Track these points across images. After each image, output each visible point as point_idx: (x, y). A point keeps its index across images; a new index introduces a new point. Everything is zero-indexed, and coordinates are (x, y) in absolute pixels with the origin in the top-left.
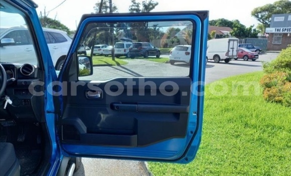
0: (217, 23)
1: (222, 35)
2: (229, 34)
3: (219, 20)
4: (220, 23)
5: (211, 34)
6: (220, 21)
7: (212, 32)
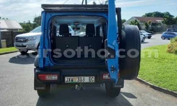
0: (152, 15)
1: (156, 23)
2: (161, 22)
3: (154, 12)
4: (155, 15)
5: (148, 23)
6: (155, 14)
7: (149, 21)
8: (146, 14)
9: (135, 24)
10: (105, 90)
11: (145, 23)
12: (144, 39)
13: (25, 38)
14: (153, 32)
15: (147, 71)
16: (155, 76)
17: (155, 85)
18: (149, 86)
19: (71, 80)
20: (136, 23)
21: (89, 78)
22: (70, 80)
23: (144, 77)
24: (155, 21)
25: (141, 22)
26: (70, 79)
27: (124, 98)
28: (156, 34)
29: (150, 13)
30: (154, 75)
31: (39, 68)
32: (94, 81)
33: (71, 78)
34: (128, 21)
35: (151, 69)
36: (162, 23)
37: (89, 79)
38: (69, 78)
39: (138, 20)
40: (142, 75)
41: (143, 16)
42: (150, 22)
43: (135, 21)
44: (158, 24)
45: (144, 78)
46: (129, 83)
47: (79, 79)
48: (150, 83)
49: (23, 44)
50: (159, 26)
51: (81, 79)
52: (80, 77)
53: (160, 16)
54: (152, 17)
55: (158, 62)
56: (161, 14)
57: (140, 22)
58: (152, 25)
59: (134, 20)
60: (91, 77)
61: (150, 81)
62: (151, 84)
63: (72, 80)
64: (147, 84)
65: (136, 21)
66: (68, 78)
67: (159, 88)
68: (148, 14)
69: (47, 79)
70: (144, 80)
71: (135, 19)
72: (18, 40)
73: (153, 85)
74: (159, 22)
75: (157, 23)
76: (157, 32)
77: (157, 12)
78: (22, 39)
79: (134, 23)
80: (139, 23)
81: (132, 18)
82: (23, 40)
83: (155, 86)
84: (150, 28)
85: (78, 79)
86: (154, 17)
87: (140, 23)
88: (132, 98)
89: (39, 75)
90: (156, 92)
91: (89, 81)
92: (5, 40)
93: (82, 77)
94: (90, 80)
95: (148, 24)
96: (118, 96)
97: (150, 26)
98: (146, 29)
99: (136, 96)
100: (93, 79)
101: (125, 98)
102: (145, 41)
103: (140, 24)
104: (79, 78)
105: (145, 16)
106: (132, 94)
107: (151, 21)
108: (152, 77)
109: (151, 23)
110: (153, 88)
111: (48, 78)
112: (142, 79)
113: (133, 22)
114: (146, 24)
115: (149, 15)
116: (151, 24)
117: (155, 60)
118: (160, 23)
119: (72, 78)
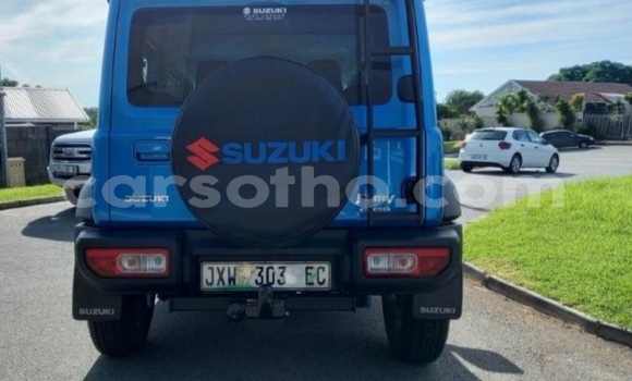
8: (562, 71)
9: (518, 109)
10: (385, 335)
11: (559, 103)
12: (555, 161)
13: (88, 146)
14: (592, 139)
15: (571, 266)
16: (604, 283)
17: (605, 319)
18: (577, 327)
19: (225, 277)
20: (525, 105)
21: (307, 268)
22: (221, 279)
23: (556, 288)
24: (601, 96)
25: (546, 99)
26: (221, 274)
27: (466, 371)
28: (605, 144)
29: (577, 68)
30: (603, 280)
31: (95, 226)
32: (326, 285)
33: (226, 266)
34: (489, 98)
35: (586, 257)
36: (626, 103)
37: (307, 274)
38: (221, 267)
39: (529, 94)
40: (548, 280)
41: (551, 78)
42: (579, 102)
43: (517, 97)
44: (611, 108)
45: (553, 293)
46: (488, 313)
47: (264, 274)
48: (582, 314)
49: (78, 167)
50: (614, 117)
51: (271, 271)
52: (265, 267)
53: (618, 79)
54: (587, 80)
55: (618, 232)
56: (622, 70)
57: (539, 101)
58: (586, 112)
59: (515, 94)
60: (316, 266)
61: (581, 306)
62: (588, 317)
63: (232, 280)
64: (569, 318)
65: (523, 96)
66: (215, 266)
67: (624, 333)
68: (569, 70)
69: (124, 269)
70: (558, 300)
71: (520, 88)
72: (61, 152)
73: (594, 320)
74: (615, 102)
75: (608, 104)
76: (606, 139)
77: (608, 62)
78: (76, 149)
79: (514, 104)
80: (534, 104)
81: (509, 85)
82: (81, 152)
83: (605, 323)
84: (581, 124)
85: (260, 275)
86: (596, 81)
87: (539, 106)
88: (500, 371)
89: (90, 253)
90: (609, 349)
91: (307, 284)
92: (21, 159)
93: (276, 266)
94: (310, 279)
95: (573, 108)
96: (437, 362)
97: (580, 115)
98: (562, 126)
99: (519, 364)
100: (323, 274)
101: (469, 372)
102: (559, 170)
103: (540, 108)
104: (262, 268)
105: (560, 79)
106: (502, 358)
107: (583, 94)
108: (592, 290)
109: (584, 104)
110: (598, 336)
111: (126, 265)
112: (549, 296)
113: (510, 99)
114: (564, 109)
115: (574, 75)
116: (584, 108)
117: (603, 226)
118: (619, 104)
119: (232, 266)
